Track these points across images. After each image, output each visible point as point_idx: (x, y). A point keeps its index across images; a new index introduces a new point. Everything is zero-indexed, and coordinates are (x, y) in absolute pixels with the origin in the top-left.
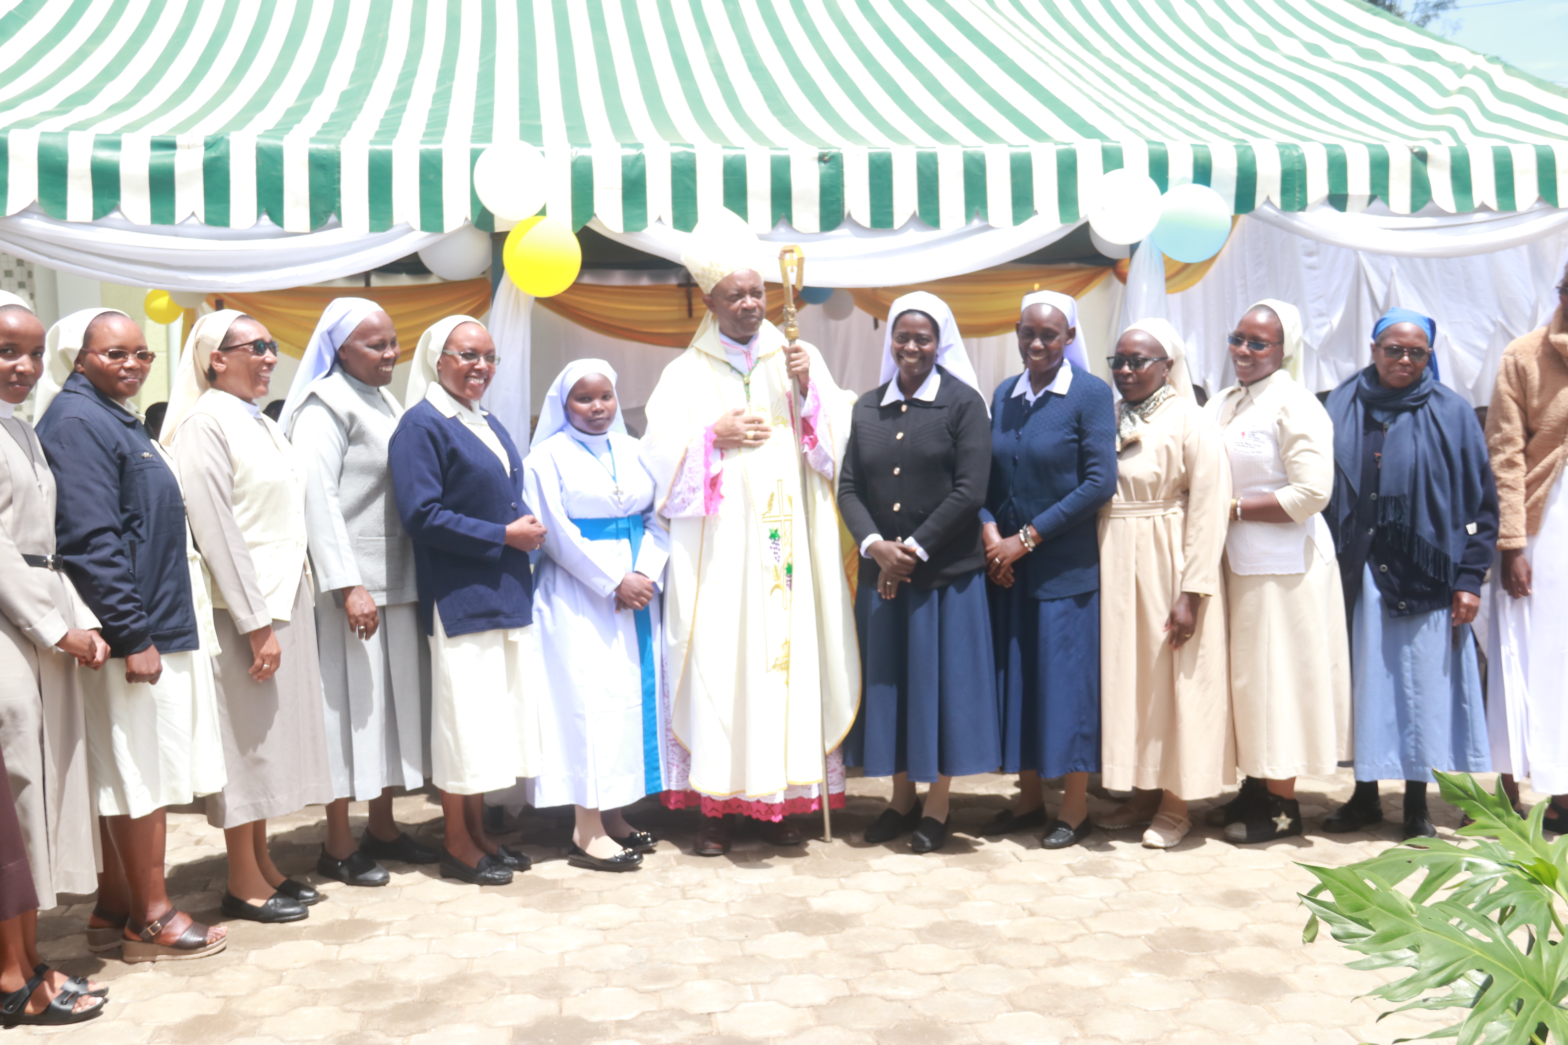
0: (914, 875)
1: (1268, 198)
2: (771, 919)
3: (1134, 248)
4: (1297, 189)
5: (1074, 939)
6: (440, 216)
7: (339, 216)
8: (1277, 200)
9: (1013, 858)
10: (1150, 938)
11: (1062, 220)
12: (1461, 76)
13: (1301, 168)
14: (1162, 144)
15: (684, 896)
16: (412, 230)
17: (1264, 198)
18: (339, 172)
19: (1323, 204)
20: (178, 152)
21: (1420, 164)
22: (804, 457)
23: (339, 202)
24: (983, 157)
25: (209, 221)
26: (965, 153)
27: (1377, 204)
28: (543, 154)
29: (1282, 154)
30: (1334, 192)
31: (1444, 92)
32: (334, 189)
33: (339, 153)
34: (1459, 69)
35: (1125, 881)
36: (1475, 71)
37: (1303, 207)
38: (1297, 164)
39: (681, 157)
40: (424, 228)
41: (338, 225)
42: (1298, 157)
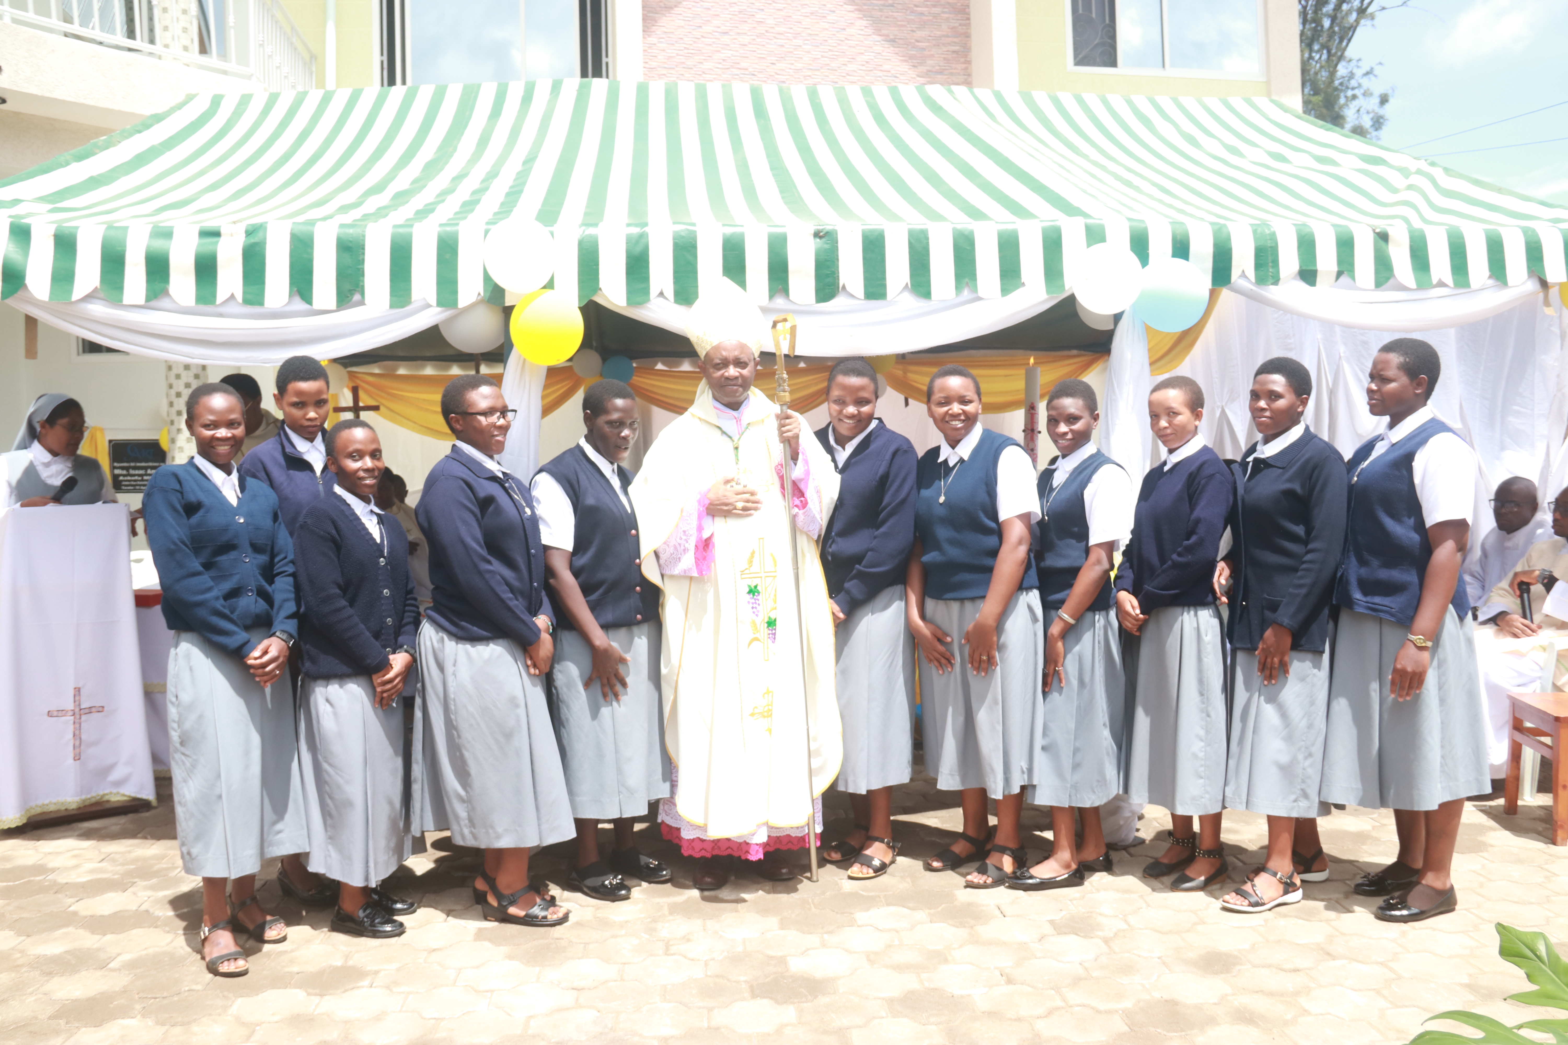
0: (897, 932)
1: (1243, 271)
2: (745, 982)
3: (1117, 318)
4: (1270, 264)
5: (1050, 1013)
6: (455, 292)
7: (363, 294)
8: (1251, 273)
9: (997, 912)
10: (1127, 1015)
11: (1048, 292)
12: (1407, 178)
13: (1273, 245)
14: (1143, 221)
15: (667, 952)
16: (430, 306)
17: (1240, 273)
18: (364, 254)
19: (1294, 278)
20: (222, 239)
21: (1382, 243)
22: (794, 519)
23: (363, 281)
24: (972, 233)
25: (247, 301)
26: (954, 230)
27: (1344, 279)
28: (552, 234)
29: (1255, 232)
30: (1304, 268)
31: (1395, 190)
32: (359, 269)
33: (364, 236)
34: (1405, 172)
35: (1106, 941)
36: (1419, 172)
37: (1276, 281)
38: (1269, 242)
39: (683, 234)
40: (439, 304)
41: (362, 303)
42: (1269, 234)
